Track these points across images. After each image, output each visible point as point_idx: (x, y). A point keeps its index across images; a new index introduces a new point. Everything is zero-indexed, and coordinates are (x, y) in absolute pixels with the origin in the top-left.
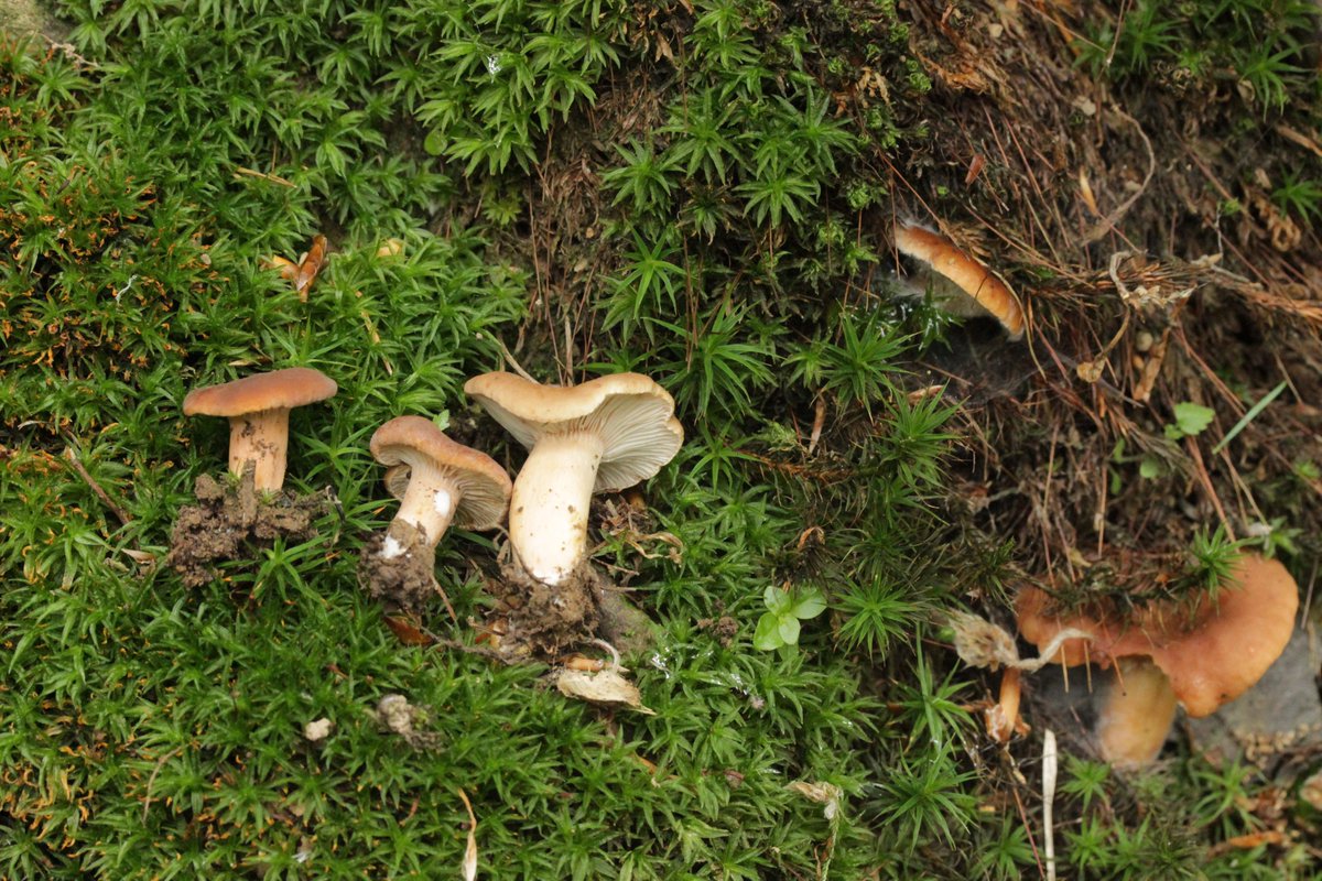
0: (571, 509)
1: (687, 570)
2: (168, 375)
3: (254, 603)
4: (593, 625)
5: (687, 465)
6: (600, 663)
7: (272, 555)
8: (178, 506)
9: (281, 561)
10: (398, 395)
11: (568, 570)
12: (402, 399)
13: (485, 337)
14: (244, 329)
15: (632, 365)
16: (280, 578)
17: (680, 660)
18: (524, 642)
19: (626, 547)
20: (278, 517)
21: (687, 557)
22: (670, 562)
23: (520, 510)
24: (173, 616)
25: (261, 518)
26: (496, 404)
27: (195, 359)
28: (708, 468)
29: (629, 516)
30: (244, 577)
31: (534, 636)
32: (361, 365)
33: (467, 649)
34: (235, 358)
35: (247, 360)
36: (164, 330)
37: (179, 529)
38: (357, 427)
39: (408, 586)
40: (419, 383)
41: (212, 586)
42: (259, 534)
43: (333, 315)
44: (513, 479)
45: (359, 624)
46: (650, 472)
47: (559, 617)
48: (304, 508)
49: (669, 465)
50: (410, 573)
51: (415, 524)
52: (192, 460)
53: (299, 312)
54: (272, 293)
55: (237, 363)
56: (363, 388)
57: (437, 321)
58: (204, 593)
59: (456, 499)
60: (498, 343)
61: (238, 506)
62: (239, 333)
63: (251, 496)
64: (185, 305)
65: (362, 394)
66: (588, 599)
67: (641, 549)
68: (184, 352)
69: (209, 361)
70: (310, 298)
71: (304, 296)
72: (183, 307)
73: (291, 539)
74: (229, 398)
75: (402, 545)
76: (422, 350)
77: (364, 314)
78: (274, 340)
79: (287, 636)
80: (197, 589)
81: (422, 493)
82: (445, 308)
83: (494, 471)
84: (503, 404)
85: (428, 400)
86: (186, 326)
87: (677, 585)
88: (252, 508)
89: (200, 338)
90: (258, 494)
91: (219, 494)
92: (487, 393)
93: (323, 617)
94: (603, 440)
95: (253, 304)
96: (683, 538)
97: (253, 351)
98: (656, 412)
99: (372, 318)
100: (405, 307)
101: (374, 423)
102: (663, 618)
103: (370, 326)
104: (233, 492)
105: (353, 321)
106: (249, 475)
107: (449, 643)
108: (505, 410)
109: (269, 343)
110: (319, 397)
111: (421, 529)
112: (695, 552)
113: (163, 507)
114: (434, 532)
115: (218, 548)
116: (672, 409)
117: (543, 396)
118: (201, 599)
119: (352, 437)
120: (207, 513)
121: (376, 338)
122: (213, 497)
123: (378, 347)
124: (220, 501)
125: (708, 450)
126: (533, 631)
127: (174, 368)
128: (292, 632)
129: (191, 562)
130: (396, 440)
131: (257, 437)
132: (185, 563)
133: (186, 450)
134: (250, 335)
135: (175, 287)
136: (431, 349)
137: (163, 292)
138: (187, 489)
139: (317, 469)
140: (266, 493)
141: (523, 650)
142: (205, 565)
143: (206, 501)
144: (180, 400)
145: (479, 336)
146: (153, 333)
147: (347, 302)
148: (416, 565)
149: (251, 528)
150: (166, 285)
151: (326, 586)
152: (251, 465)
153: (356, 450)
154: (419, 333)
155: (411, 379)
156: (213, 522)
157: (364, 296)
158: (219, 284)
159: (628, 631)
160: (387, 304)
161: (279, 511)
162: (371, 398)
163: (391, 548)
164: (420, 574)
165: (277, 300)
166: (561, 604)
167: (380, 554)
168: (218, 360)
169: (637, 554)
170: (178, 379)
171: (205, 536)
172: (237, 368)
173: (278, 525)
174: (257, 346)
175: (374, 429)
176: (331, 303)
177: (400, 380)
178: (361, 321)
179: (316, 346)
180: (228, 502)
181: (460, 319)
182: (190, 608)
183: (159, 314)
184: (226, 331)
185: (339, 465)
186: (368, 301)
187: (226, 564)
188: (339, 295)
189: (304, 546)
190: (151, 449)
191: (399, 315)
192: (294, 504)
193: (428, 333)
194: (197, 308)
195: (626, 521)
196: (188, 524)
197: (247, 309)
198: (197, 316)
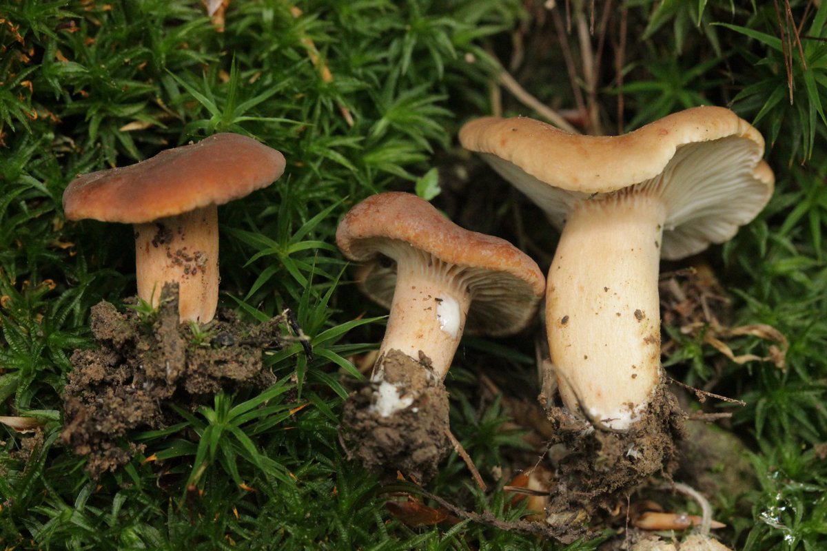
0: (639, 315)
1: (792, 371)
2: (36, 156)
3: (193, 495)
4: (673, 467)
5: (773, 218)
6: (683, 519)
7: (211, 416)
8: (69, 352)
9: (225, 425)
10: (362, 153)
11: (642, 406)
12: (369, 158)
13: (477, 57)
14: (137, 78)
15: (684, 82)
16: (228, 452)
17: (799, 509)
18: (582, 506)
19: (706, 347)
20: (218, 363)
21: (792, 353)
22: (771, 366)
23: (565, 320)
24: (76, 518)
25: (193, 367)
26: (519, 169)
27: (72, 126)
28: (804, 222)
29: (703, 300)
30: (173, 451)
31: (595, 500)
32: (311, 115)
33: (500, 523)
34: (128, 120)
35: (144, 122)
36: (25, 91)
37: (73, 386)
38: (313, 208)
39: (419, 456)
40: (390, 132)
41: (130, 470)
42: (191, 389)
43: (262, 45)
44: (545, 271)
45: (345, 505)
46: (725, 232)
47: (631, 471)
48: (253, 345)
49: (754, 223)
50: (421, 437)
51: (415, 356)
52: (83, 277)
53: (213, 48)
54: (174, 22)
55: (132, 127)
56: (314, 148)
57: (410, 42)
58: (119, 479)
59: (465, 306)
60: (490, 61)
61: (156, 350)
62: (133, 84)
63: (176, 336)
64: (53, 52)
65: (315, 158)
66: (667, 439)
67: (727, 350)
68: (55, 118)
69: (93, 130)
70: (228, 21)
71: (219, 22)
72: (50, 57)
73: (238, 391)
74: (133, 195)
75: (403, 393)
76: (392, 84)
77: (306, 42)
78: (182, 90)
79: (243, 533)
80: (107, 476)
81: (419, 305)
82: (420, 22)
83: (520, 265)
84: (529, 171)
85: (407, 158)
86: (55, 83)
87: (782, 399)
88: (179, 353)
89: (77, 98)
90: (185, 329)
91: (127, 334)
92: (503, 153)
93: (293, 498)
94: (666, 202)
95: (148, 43)
96: (781, 326)
97: (152, 107)
98: (739, 157)
99: (319, 46)
100: (362, 26)
101: (338, 201)
102: (765, 447)
103: (316, 56)
104: (147, 328)
105: (291, 53)
106: (170, 305)
107: (473, 516)
108: (532, 178)
109: (175, 96)
110: (264, 182)
111: (425, 362)
112: (801, 346)
113: (46, 353)
114: (441, 360)
115: (134, 416)
116: (761, 152)
117: (585, 154)
118: (115, 489)
119: (309, 225)
120: (111, 359)
121: (327, 75)
122: (119, 339)
123: (332, 88)
124: (130, 343)
125: (803, 198)
126: (594, 493)
127: (45, 143)
128: (251, 527)
129: (98, 440)
130: (377, 232)
131: (176, 246)
132: (90, 443)
133: (72, 261)
134: (147, 87)
135: (35, 27)
136: (405, 83)
137: (20, 37)
138: (78, 322)
139: (263, 278)
140: (196, 329)
141: (581, 515)
142: (116, 442)
143: (109, 343)
144: (58, 190)
145: (470, 58)
146: (10, 97)
147: (279, 24)
148: (427, 422)
149: (180, 381)
150: (23, 25)
151: (292, 451)
152: (171, 290)
153: (315, 244)
154: (385, 61)
155: (380, 126)
156: (121, 374)
157: (304, 16)
158: (97, 15)
159: (716, 465)
160: (337, 22)
161: (217, 355)
162: (330, 165)
163: (389, 401)
164: (432, 433)
165: (182, 33)
166: (635, 454)
167: (372, 409)
168: (106, 123)
169: (720, 356)
170: (50, 158)
171: (111, 398)
172: (132, 133)
173: (218, 374)
174: (159, 101)
175: (339, 211)
176: (257, 27)
177: (365, 131)
178: (303, 53)
179: (244, 93)
180: (143, 345)
181: (443, 38)
182: (100, 500)
183: (17, 68)
184: (114, 84)
185: (292, 268)
186: (310, 22)
187: (148, 435)
188: (268, 15)
189: (258, 400)
190: (21, 261)
191: (355, 38)
192: (237, 339)
193: (398, 58)
194: (69, 53)
195: (699, 309)
196: (86, 380)
197: (141, 50)
198: (71, 68)
